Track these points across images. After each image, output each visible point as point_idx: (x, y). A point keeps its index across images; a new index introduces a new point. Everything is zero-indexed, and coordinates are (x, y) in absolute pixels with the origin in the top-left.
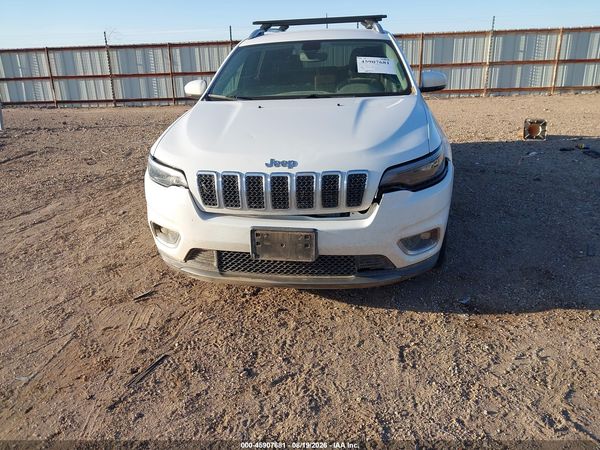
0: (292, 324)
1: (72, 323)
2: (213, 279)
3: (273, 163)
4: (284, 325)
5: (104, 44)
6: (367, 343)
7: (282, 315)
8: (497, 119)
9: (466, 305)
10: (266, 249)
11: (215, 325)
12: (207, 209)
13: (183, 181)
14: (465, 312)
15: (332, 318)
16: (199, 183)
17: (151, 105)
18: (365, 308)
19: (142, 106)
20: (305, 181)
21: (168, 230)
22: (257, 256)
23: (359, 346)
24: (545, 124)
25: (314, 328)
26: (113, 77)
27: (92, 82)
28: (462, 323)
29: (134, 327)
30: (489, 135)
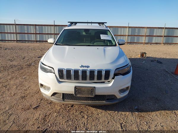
0: (86, 117)
1: (12, 117)
2: (61, 102)
3: (82, 66)
4: (83, 117)
5: (14, 23)
6: (110, 122)
7: (82, 114)
8: (132, 51)
9: (136, 109)
10: (79, 93)
11: (61, 118)
12: (61, 80)
13: (53, 71)
14: (137, 112)
15: (98, 114)
16: (59, 72)
17: (28, 42)
18: (107, 111)
19: (25, 43)
20: (92, 72)
21: (45, 86)
22: (76, 95)
23: (108, 124)
24: (146, 54)
25: (93, 118)
26: (16, 33)
27: (9, 35)
28: (137, 115)
29: (34, 118)
30: (131, 56)
